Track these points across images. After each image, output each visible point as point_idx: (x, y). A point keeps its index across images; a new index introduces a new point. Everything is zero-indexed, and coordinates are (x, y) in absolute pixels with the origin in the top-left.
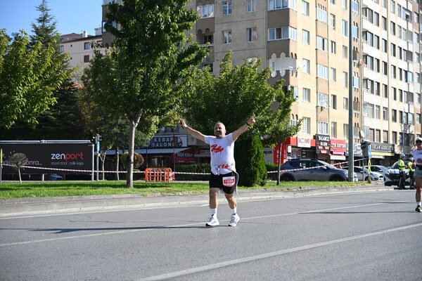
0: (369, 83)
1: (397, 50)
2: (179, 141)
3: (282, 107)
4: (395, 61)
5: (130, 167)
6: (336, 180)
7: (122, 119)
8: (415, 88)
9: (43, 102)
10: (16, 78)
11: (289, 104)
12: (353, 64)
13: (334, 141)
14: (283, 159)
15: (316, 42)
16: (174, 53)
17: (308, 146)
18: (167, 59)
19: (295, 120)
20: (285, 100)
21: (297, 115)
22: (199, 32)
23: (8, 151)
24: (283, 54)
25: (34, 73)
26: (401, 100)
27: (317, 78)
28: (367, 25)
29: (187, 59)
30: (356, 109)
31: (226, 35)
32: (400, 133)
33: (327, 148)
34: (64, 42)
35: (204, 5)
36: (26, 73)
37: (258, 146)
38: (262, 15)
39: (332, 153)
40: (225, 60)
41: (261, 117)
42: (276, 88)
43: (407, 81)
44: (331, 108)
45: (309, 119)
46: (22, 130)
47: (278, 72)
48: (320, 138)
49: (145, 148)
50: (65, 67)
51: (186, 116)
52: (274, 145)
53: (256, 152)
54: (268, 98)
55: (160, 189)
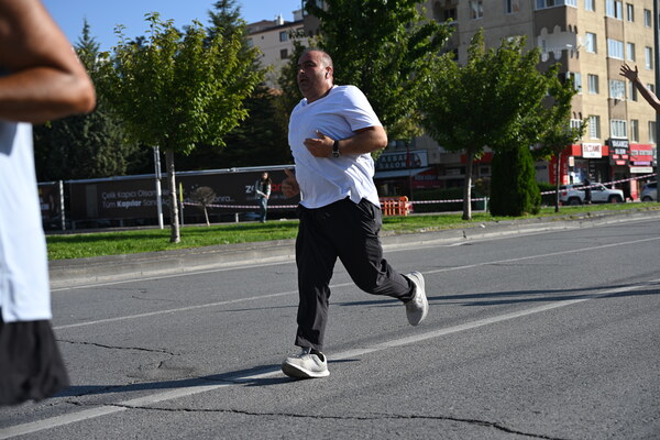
2: (416, 159)
3: (558, 103)
9: (230, 117)
10: (192, 85)
11: (568, 98)
13: (636, 147)
14: (562, 175)
15: (604, 7)
16: (403, 37)
17: (598, 155)
18: (394, 45)
19: (578, 120)
20: (562, 93)
21: (580, 114)
22: (436, 6)
23: (189, 185)
24: (557, 27)
25: (216, 78)
27: (608, 58)
29: (421, 44)
31: (475, 6)
33: (626, 157)
34: (253, 34)
36: (205, 78)
37: (527, 161)
39: (632, 163)
40: (475, 42)
41: (528, 119)
42: (549, 76)
44: (630, 101)
45: (598, 117)
46: (206, 156)
47: (551, 54)
48: (615, 144)
50: (257, 67)
51: (424, 123)
52: (549, 157)
53: (525, 168)
54: (538, 90)
55: (394, 225)
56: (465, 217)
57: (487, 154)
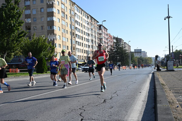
0: (78, 42)
1: (85, 33)
2: (21, 60)
3: (51, 50)
4: (84, 36)
8: (90, 44)
11: (54, 49)
12: (73, 37)
15: (62, 30)
16: (17, 33)
18: (14, 35)
20: (52, 47)
21: (57, 52)
22: (26, 27)
24: (52, 34)
26: (87, 47)
27: (62, 41)
28: (76, 26)
29: (21, 35)
30: (74, 50)
31: (35, 28)
32: (86, 57)
35: (28, 18)
37: (44, 61)
38: (46, 22)
40: (33, 36)
41: (45, 53)
42: (49, 44)
43: (88, 42)
44: (67, 50)
45: (60, 53)
47: (51, 39)
49: (10, 62)
51: (22, 53)
52: (49, 61)
53: (44, 63)
54: (47, 47)
55: (14, 75)
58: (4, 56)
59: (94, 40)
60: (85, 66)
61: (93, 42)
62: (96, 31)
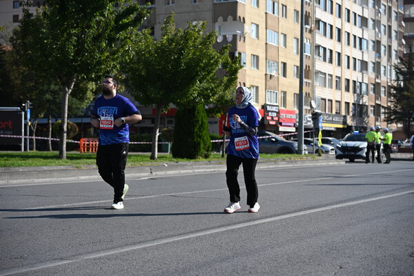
0: (321, 51)
1: (352, 16)
3: (228, 74)
4: (348, 27)
5: (63, 136)
6: (285, 153)
7: (55, 85)
8: (370, 57)
11: (236, 71)
12: (304, 30)
13: (283, 111)
15: (266, 6)
16: (111, 13)
18: (103, 19)
20: (231, 67)
21: (244, 83)
24: (230, 17)
26: (355, 69)
27: (266, 44)
29: (125, 21)
30: (307, 77)
32: (353, 104)
33: (277, 119)
37: (202, 116)
39: (281, 124)
40: (167, 22)
41: (205, 85)
42: (222, 54)
43: (361, 49)
44: (281, 77)
45: (257, 88)
47: (225, 37)
48: (269, 108)
49: (80, 117)
51: (124, 82)
52: (219, 115)
53: (200, 122)
54: (213, 64)
56: (152, 157)
57: (171, 109)
58: (66, 92)
59: (382, 43)
60: (349, 139)
61: (378, 50)
62: (394, 9)
